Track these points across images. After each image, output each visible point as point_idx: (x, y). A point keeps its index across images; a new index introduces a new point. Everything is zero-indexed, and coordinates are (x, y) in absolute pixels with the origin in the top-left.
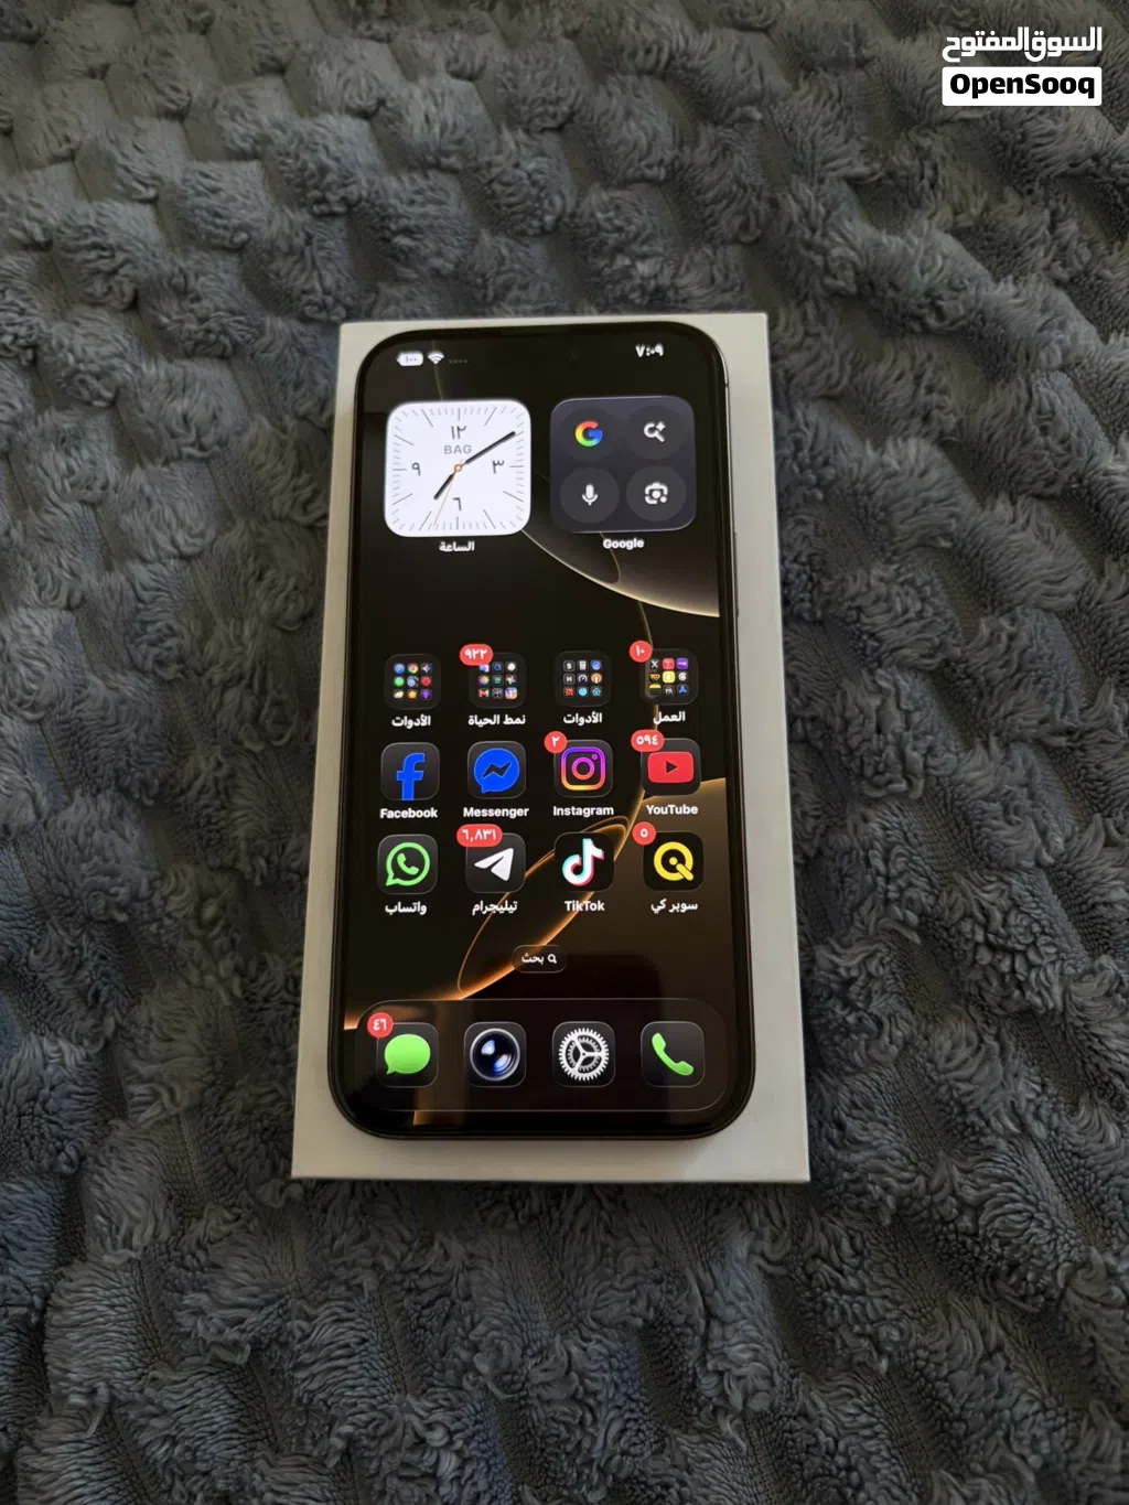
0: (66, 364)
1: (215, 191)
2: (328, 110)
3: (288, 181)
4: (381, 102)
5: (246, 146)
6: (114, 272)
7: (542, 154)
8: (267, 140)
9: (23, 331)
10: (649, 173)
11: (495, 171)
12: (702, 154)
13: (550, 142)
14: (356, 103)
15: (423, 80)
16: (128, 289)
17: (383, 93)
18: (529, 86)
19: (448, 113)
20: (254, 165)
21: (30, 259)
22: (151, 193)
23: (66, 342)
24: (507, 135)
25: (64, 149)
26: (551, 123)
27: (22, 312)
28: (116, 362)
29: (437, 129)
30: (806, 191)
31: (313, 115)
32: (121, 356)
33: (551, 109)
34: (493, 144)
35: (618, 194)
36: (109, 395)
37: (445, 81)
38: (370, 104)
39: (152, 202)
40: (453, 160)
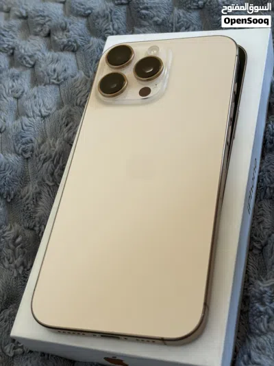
0: (21, 53)
6: (45, 24)
9: (11, 44)
16: (47, 29)
21: (19, 22)
23: (23, 47)
28: (37, 52)
32: (39, 50)
36: (32, 63)
39: (63, 2)
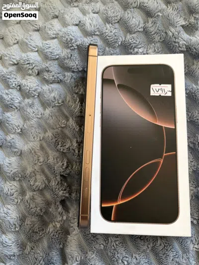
0: (27, 89)
1: (50, 47)
2: (69, 25)
3: (64, 43)
4: (80, 22)
5: (54, 36)
6: (33, 68)
7: (116, 29)
8: (58, 34)
9: (17, 83)
10: (140, 30)
11: (107, 34)
12: (150, 24)
13: (117, 25)
14: (75, 23)
15: (88, 16)
16: (37, 71)
17: (80, 20)
18: (110, 14)
19: (94, 22)
20: (56, 40)
21: (14, 67)
22: (37, 49)
23: (26, 84)
24: (108, 26)
25: (16, 42)
26: (117, 21)
27: (15, 79)
28: (37, 87)
29: (93, 26)
30: (173, 30)
31: (66, 27)
33: (116, 18)
34: (105, 28)
35: (133, 35)
37: (92, 15)
38: (78, 23)
39: (37, 51)
40: (97, 33)
